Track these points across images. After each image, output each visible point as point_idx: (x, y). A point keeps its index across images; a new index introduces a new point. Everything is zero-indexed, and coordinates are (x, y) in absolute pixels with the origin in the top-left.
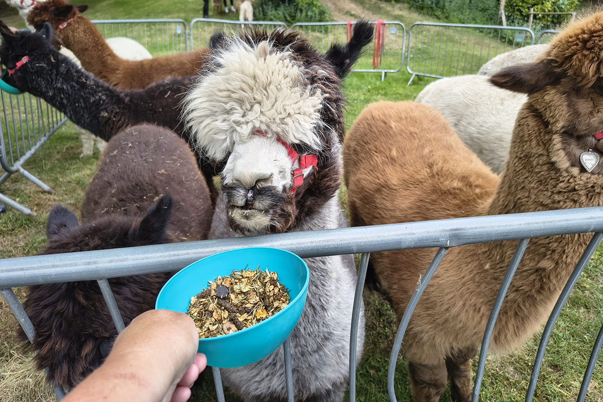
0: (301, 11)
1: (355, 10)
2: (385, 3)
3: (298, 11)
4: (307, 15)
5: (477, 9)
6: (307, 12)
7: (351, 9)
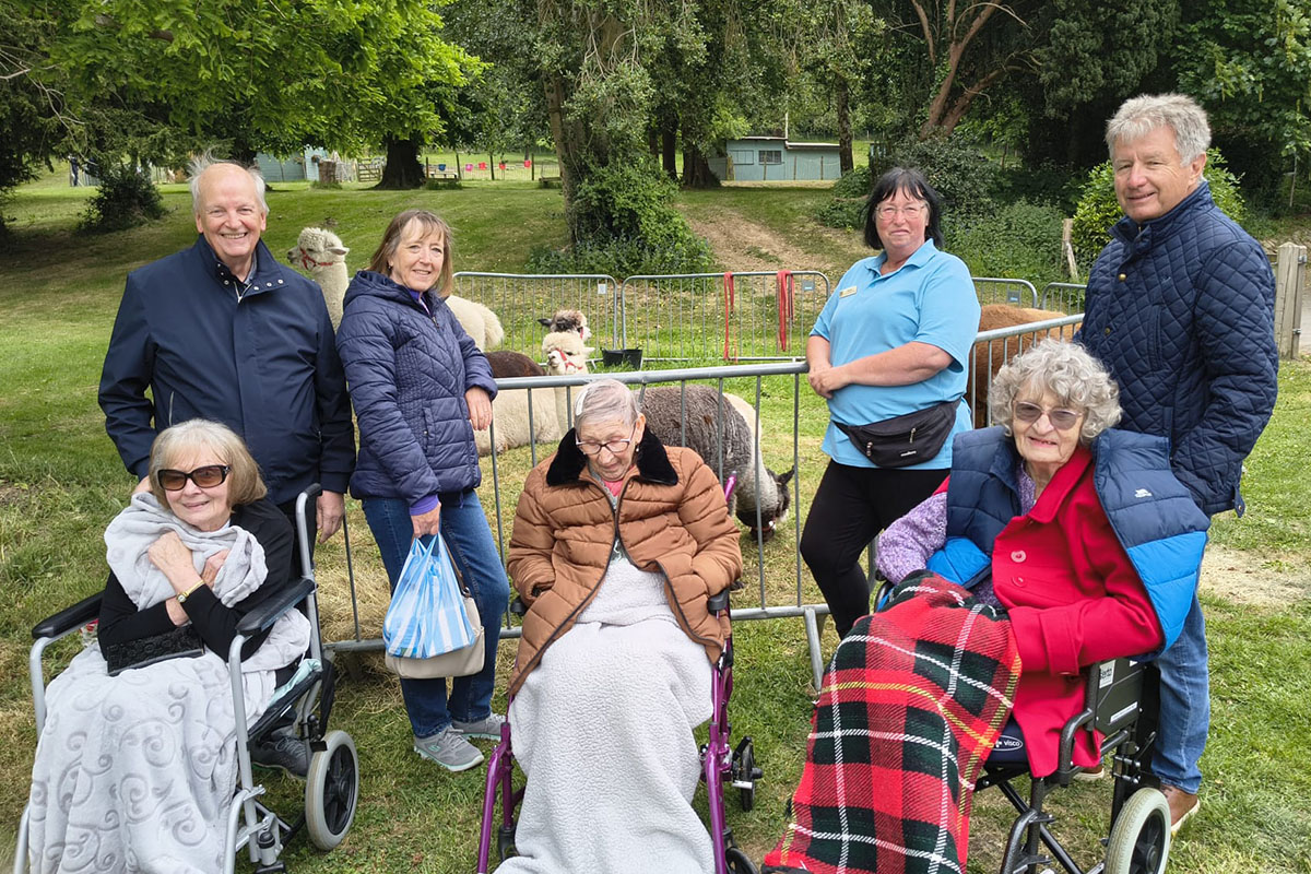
0: (652, 250)
1: (769, 246)
2: (834, 231)
3: (646, 251)
4: (663, 259)
5: (1022, 241)
6: (663, 252)
7: (760, 242)
